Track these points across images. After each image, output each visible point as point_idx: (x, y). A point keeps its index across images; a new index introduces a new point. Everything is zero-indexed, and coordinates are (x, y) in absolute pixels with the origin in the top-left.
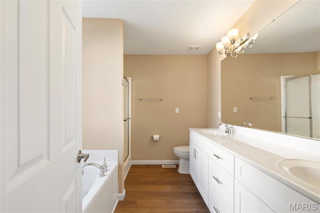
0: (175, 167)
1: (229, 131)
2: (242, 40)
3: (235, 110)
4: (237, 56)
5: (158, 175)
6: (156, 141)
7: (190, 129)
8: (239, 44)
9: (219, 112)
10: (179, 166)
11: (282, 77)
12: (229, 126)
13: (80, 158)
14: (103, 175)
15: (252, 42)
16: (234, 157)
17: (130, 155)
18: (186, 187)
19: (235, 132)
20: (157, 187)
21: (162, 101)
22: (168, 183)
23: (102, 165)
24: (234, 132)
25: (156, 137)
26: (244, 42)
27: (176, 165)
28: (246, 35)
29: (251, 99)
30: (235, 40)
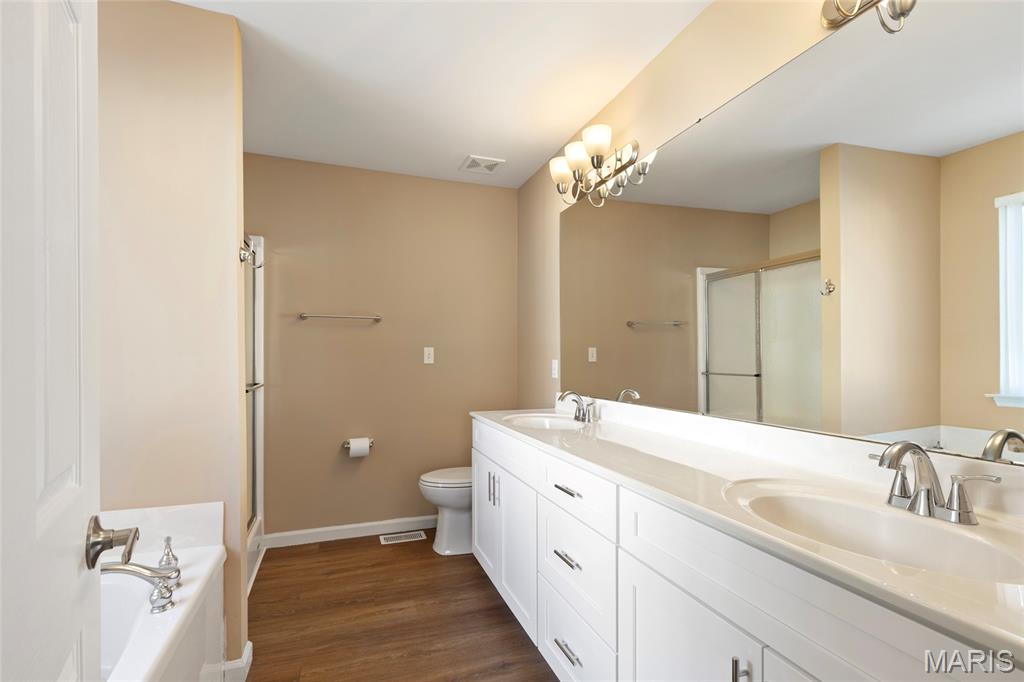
0: (424, 537)
1: (584, 415)
2: (620, 160)
3: (592, 354)
4: (602, 204)
5: (370, 570)
6: (360, 459)
7: (472, 414)
8: (612, 170)
9: (553, 361)
10: (438, 533)
11: (699, 269)
12: (586, 400)
13: (99, 547)
14: (165, 602)
15: (644, 169)
16: (618, 487)
17: (260, 517)
18: (465, 596)
19: (600, 418)
20: (370, 611)
21: (379, 325)
22: (403, 595)
23: (158, 566)
24: (597, 417)
25: (359, 445)
26: (624, 168)
27: (425, 531)
28: (629, 148)
29: (630, 324)
30: (602, 157)
